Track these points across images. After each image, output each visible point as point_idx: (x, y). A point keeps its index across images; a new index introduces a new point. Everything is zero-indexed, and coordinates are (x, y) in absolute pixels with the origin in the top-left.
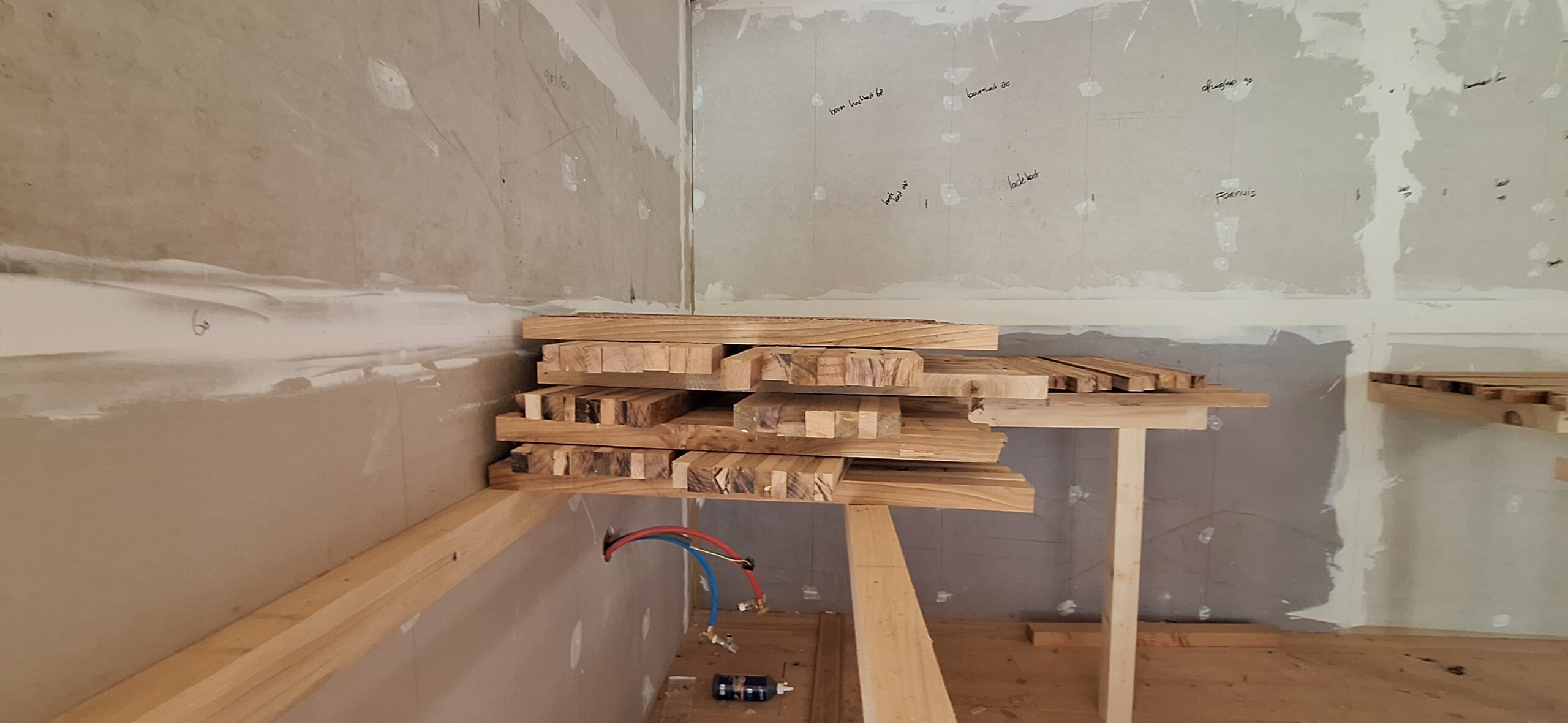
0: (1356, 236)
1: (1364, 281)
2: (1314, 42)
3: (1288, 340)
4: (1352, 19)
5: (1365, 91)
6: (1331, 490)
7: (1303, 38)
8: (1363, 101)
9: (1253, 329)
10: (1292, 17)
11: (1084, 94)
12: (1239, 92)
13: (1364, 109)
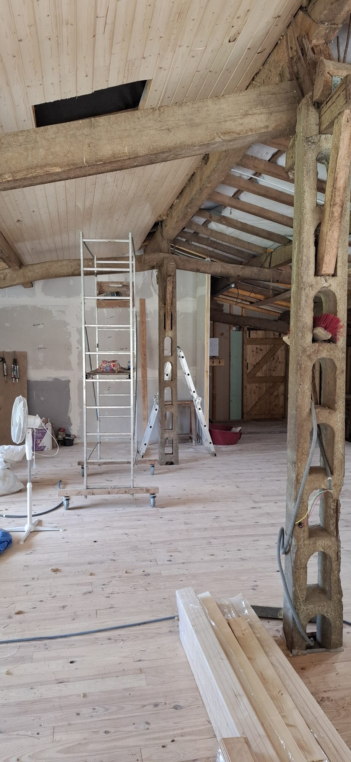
0: (69, 357)
1: (71, 367)
2: (56, 316)
3: (56, 380)
4: (64, 312)
5: (68, 327)
6: (69, 413)
7: (54, 315)
8: (67, 329)
9: (49, 378)
10: (51, 311)
11: (6, 326)
12: (41, 326)
13: (68, 331)
